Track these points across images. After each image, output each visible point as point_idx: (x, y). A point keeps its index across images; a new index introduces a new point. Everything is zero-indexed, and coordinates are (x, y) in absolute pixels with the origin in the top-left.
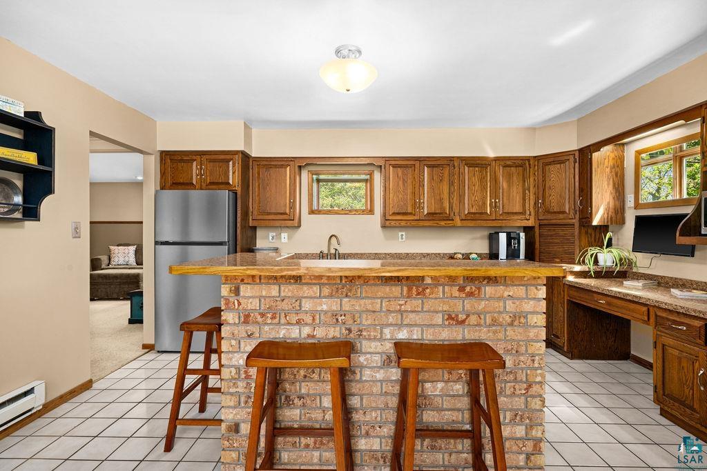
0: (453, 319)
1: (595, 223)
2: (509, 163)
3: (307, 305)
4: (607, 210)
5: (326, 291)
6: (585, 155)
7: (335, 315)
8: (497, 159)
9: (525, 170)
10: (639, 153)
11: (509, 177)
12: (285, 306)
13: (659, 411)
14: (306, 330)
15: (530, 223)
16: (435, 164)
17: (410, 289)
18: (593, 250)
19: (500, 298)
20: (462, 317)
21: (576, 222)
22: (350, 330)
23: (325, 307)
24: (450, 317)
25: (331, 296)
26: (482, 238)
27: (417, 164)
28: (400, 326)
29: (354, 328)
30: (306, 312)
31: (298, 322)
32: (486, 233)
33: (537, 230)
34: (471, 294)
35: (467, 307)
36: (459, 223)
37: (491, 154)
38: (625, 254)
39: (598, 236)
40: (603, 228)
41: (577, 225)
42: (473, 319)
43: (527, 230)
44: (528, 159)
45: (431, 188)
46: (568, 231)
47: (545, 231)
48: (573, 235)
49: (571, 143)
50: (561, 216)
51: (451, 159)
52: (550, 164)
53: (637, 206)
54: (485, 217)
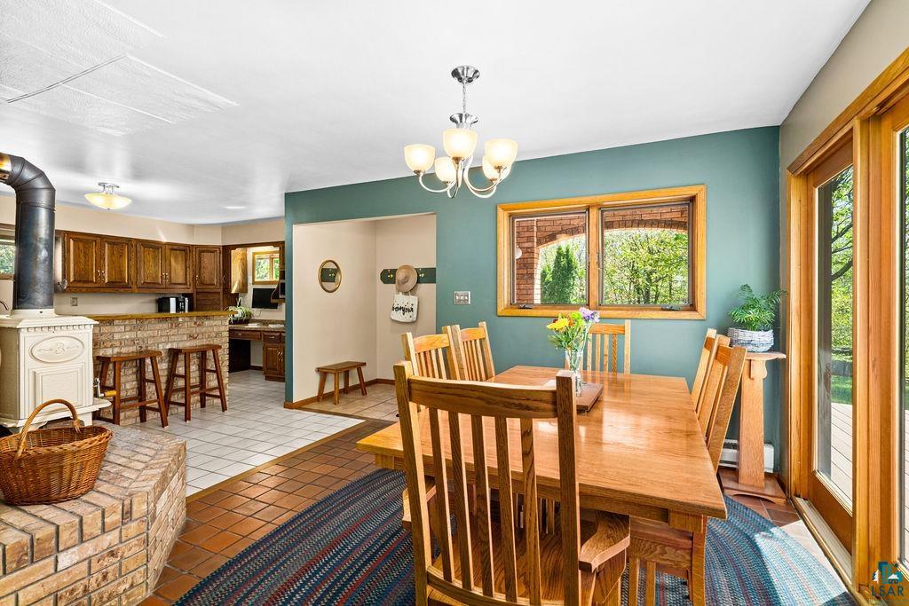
0: (192, 337)
1: (233, 292)
2: (175, 247)
3: (117, 337)
4: (239, 284)
5: (128, 329)
6: (226, 251)
7: (133, 340)
8: (168, 244)
9: (186, 253)
10: (254, 254)
11: (176, 258)
12: (103, 338)
13: (264, 377)
14: (116, 350)
15: (190, 291)
16: (116, 242)
17: (172, 325)
18: (231, 308)
19: (211, 326)
20: (195, 336)
21: (221, 290)
22: (141, 347)
23: (127, 337)
24: (190, 336)
25: (131, 330)
26: (150, 302)
27: (99, 240)
28: (167, 343)
29: (144, 346)
30: (116, 340)
31: (112, 346)
32: (154, 298)
33: (195, 295)
34: (199, 325)
35: (198, 331)
36: (136, 291)
37: (164, 239)
38: (248, 310)
39: (233, 300)
40: (236, 295)
41: (221, 294)
42: (200, 336)
43: (189, 296)
44: (188, 246)
45: (112, 262)
46: (216, 297)
47: (200, 297)
48: (219, 300)
49: (216, 240)
50: (212, 287)
51: (130, 240)
52: (204, 251)
53: (254, 283)
54: (157, 286)
